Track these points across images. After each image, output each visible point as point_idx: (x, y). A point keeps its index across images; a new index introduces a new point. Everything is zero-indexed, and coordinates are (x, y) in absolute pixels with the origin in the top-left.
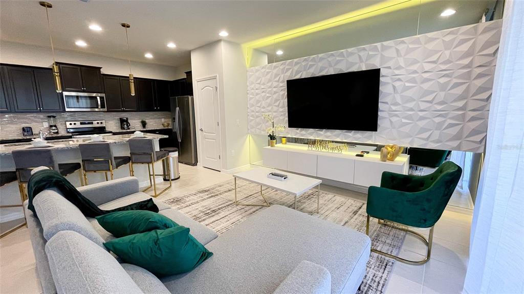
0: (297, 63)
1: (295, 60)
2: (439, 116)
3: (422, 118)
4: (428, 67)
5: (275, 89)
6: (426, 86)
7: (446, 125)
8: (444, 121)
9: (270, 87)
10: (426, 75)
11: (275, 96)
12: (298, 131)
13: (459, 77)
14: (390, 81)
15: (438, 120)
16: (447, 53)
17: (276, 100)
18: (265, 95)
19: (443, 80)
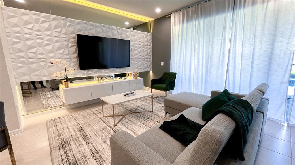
0: (78, 23)
1: (78, 21)
2: (143, 60)
3: (140, 61)
4: (139, 43)
5: (56, 39)
6: (139, 50)
7: (145, 63)
9: (49, 35)
10: (139, 46)
11: (58, 45)
12: (85, 72)
13: (146, 48)
16: (143, 40)
17: (59, 48)
18: (43, 42)
19: (143, 48)
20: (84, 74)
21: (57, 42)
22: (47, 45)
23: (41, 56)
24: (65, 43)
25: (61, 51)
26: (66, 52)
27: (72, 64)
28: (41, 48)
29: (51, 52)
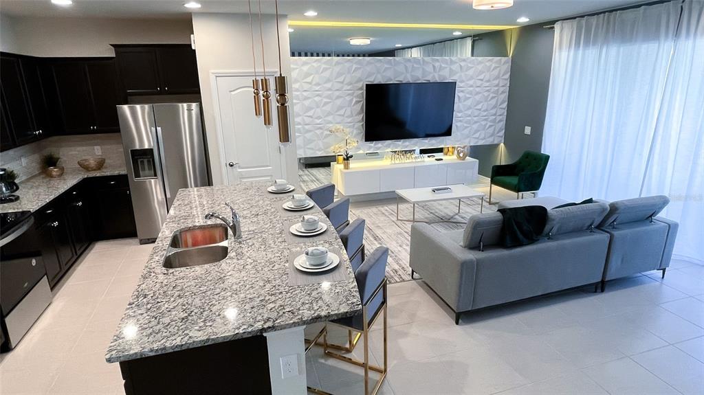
0: (369, 63)
2: (484, 120)
3: (475, 122)
4: (478, 83)
6: (478, 97)
9: (330, 90)
10: (477, 89)
11: (339, 102)
13: (493, 93)
15: (483, 123)
16: (488, 74)
17: (340, 108)
18: (321, 101)
19: (486, 94)
20: (370, 147)
21: (338, 97)
22: (326, 104)
23: (318, 121)
24: (348, 98)
25: (342, 112)
26: (348, 113)
27: (355, 132)
28: (318, 110)
29: (329, 114)
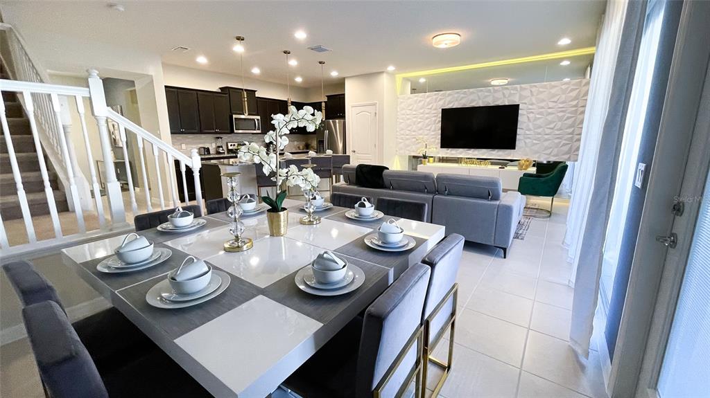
2: (558, 138)
3: (547, 140)
4: (551, 105)
6: (550, 118)
7: (562, 143)
8: (560, 142)
10: (550, 110)
11: (427, 121)
12: (448, 151)
13: (570, 113)
14: (525, 113)
15: (557, 141)
16: (564, 96)
18: (417, 120)
19: (560, 114)
21: (427, 118)
22: (419, 122)
23: (414, 133)
24: (434, 119)
26: (433, 128)
28: (415, 126)
29: (421, 129)
